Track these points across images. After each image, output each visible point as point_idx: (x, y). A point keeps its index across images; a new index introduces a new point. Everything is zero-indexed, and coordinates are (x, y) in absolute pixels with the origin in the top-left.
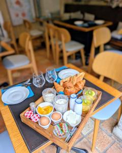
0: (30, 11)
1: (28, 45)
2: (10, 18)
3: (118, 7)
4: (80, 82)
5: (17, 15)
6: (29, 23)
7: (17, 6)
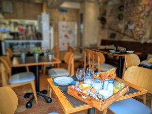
0: (74, 42)
1: (71, 61)
2: (58, 45)
3: (145, 43)
4: (112, 75)
5: (64, 44)
6: (72, 48)
7: (65, 38)
